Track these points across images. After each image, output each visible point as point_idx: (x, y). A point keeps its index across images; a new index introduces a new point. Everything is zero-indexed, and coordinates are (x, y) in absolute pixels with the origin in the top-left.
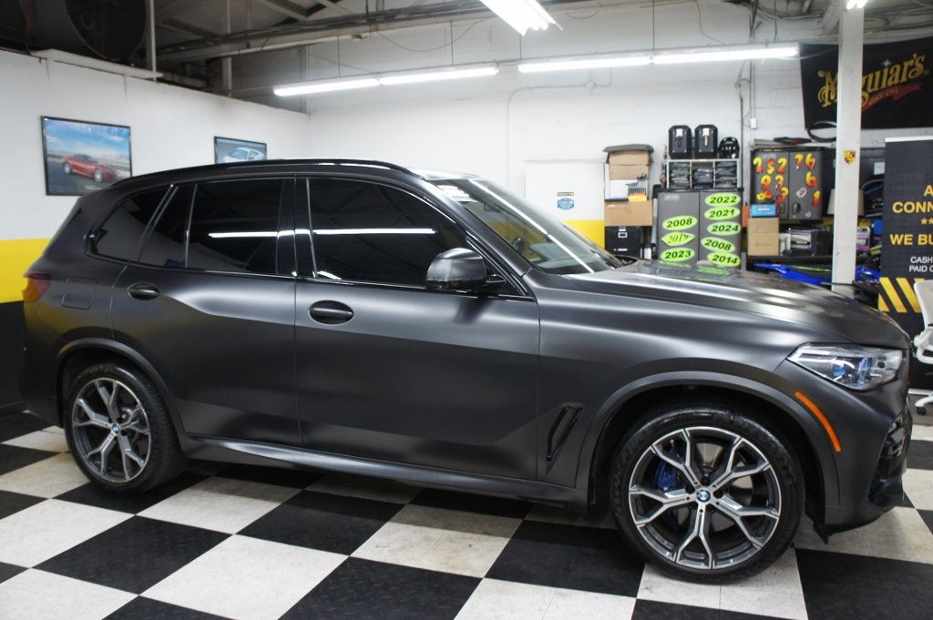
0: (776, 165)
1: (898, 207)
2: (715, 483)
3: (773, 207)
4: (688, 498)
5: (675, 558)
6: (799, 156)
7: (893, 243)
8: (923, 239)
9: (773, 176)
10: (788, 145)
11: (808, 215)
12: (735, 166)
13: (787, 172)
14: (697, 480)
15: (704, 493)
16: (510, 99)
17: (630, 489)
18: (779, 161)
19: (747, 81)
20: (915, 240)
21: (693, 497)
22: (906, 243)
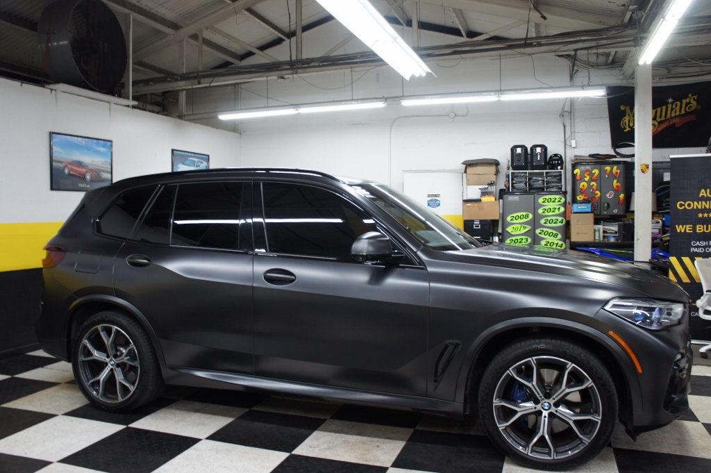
0: (591, 175)
1: (681, 205)
2: (554, 397)
3: (589, 205)
4: (535, 408)
5: (528, 452)
6: (608, 168)
7: (679, 231)
8: (700, 229)
9: (588, 182)
10: (599, 160)
11: (615, 211)
12: (561, 175)
13: (599, 179)
14: (541, 395)
15: (546, 404)
16: (392, 125)
17: (494, 401)
18: (593, 172)
19: (568, 113)
20: (694, 229)
21: (539, 407)
22: (688, 231)
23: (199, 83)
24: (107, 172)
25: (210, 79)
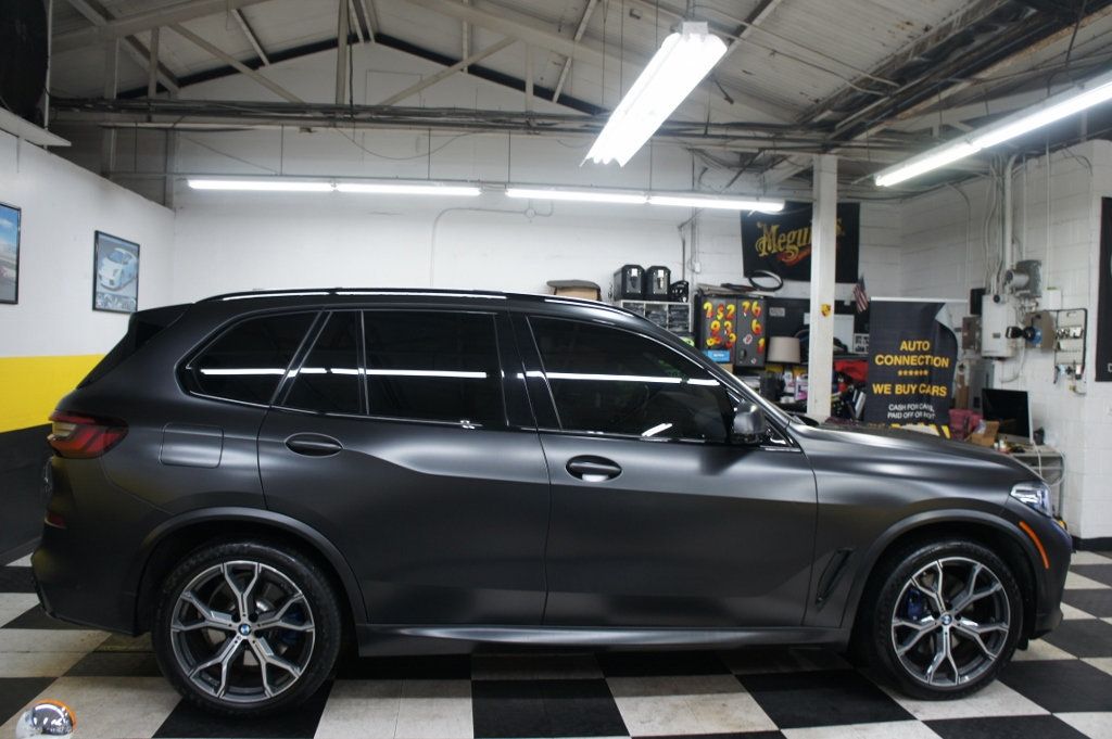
0: (726, 311)
1: (880, 360)
3: (728, 353)
6: (746, 304)
7: (875, 391)
8: (900, 389)
9: (722, 322)
10: (734, 293)
11: (753, 362)
12: (687, 310)
13: (735, 318)
16: (437, 219)
18: (728, 308)
19: (690, 225)
20: (893, 389)
22: (886, 392)
23: (149, 120)
24: (10, 267)
25: (178, 117)
